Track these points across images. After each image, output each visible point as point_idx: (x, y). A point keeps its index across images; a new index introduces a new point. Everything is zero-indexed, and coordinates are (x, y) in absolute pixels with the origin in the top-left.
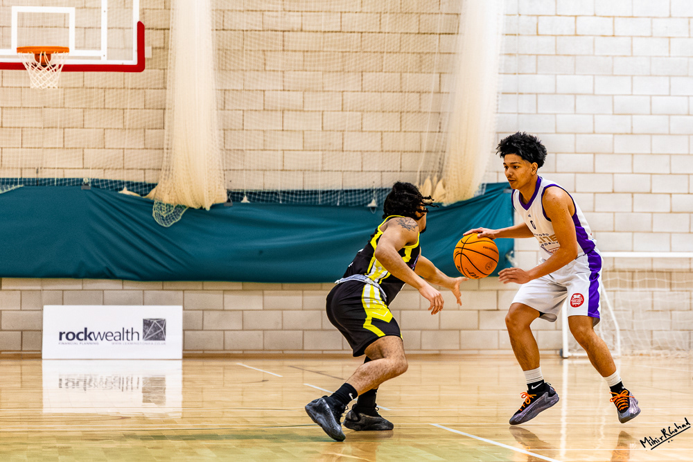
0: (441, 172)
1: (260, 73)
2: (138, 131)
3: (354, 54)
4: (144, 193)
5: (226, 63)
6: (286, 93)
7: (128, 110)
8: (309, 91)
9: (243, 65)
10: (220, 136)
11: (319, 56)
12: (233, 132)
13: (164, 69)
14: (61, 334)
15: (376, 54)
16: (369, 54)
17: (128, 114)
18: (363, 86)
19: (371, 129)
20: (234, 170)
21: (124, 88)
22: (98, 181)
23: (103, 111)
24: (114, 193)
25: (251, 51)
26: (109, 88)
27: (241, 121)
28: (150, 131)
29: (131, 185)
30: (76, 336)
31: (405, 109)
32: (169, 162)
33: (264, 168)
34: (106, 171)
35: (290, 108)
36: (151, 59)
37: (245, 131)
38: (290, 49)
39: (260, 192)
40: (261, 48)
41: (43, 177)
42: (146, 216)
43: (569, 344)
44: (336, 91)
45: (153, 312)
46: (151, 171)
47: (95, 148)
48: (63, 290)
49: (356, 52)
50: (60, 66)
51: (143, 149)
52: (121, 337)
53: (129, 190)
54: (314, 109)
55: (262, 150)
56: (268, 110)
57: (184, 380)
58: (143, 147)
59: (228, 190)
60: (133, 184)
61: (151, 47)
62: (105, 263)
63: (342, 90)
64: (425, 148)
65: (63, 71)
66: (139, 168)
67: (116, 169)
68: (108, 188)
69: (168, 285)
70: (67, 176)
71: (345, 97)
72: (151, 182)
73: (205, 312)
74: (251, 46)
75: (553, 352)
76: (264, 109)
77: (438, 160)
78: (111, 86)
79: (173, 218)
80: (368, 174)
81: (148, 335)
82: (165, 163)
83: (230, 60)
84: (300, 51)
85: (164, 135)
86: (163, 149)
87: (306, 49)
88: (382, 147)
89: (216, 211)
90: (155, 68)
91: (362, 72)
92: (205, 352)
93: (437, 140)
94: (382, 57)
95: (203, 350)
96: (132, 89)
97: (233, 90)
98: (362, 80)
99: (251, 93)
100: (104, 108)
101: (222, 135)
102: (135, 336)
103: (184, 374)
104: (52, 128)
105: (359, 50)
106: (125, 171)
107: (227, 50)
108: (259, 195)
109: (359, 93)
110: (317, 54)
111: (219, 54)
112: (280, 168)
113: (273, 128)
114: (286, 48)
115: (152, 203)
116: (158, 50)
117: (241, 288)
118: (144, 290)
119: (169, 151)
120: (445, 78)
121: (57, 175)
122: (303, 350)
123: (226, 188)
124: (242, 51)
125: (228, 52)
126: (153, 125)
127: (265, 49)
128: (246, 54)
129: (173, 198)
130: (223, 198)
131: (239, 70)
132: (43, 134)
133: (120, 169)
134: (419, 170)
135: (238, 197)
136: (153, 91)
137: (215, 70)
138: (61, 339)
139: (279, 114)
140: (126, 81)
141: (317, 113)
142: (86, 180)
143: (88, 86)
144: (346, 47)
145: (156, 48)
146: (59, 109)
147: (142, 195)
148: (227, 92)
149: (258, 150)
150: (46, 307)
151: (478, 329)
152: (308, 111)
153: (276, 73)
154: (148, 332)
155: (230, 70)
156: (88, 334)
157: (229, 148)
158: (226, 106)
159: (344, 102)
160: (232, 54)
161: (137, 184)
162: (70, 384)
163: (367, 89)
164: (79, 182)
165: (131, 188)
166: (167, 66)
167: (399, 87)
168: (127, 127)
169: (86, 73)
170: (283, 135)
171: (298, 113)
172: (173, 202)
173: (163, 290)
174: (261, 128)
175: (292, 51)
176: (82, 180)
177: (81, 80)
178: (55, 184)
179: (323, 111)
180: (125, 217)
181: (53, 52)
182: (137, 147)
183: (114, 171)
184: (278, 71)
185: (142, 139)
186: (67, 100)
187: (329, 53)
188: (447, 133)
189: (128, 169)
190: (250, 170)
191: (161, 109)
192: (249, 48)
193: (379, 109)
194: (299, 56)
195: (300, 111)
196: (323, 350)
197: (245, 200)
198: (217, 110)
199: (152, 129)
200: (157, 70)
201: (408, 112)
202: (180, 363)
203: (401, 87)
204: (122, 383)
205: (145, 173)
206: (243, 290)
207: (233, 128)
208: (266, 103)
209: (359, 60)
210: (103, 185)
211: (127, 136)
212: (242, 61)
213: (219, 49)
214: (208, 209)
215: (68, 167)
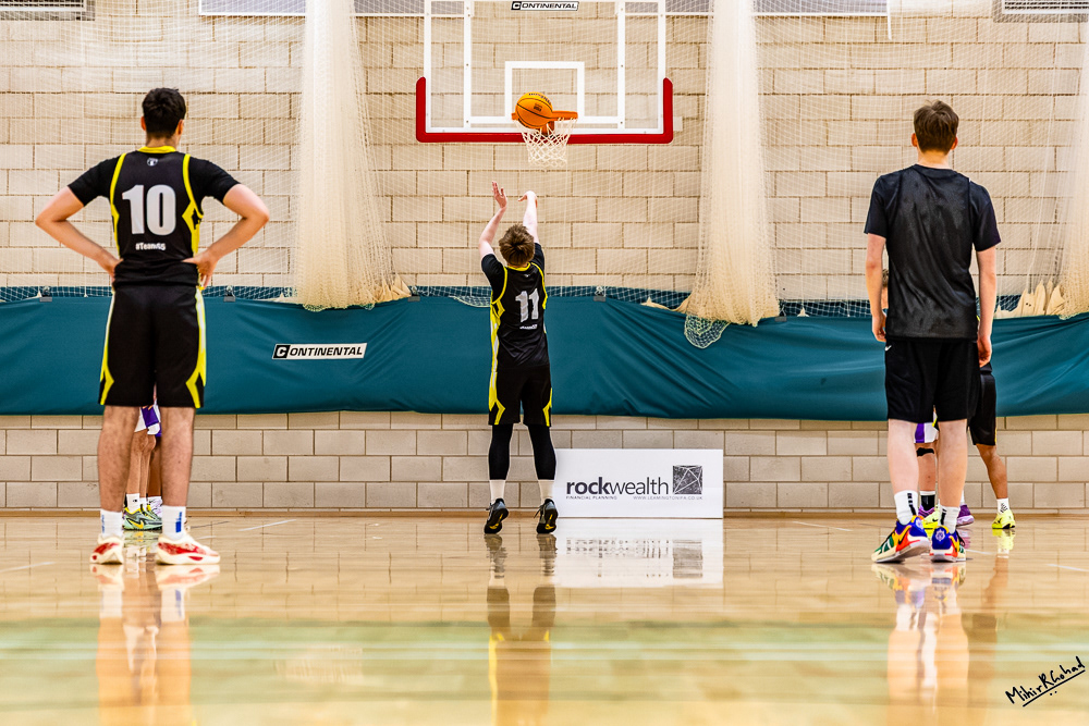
0: (1058, 276)
1: (820, 150)
2: (666, 225)
4: (673, 305)
5: (777, 136)
6: (855, 174)
7: (653, 199)
9: (798, 139)
10: (770, 230)
11: (897, 126)
12: (787, 225)
13: (698, 146)
15: (971, 123)
17: (653, 203)
20: (788, 274)
21: (648, 170)
22: (614, 290)
23: (621, 200)
24: (635, 305)
25: (809, 120)
26: (629, 171)
27: (798, 212)
28: (681, 224)
29: (656, 295)
31: (1010, 194)
32: (705, 264)
33: (827, 272)
34: (625, 277)
35: (860, 193)
36: (683, 131)
37: (802, 225)
38: (859, 117)
39: (822, 303)
40: (822, 117)
42: (677, 334)
45: (686, 457)
46: (682, 276)
47: (611, 248)
48: (571, 430)
50: (565, 136)
51: (671, 248)
53: (654, 301)
55: (824, 249)
56: (831, 197)
58: (672, 246)
59: (780, 300)
60: (659, 294)
61: (681, 117)
62: (623, 395)
64: (1036, 244)
66: (667, 273)
67: (638, 274)
68: (627, 299)
69: (704, 424)
70: (576, 284)
72: (682, 291)
73: (752, 459)
74: (809, 114)
76: (827, 196)
77: (1054, 260)
78: (631, 169)
79: (711, 338)
81: (680, 487)
82: (700, 267)
83: (783, 133)
84: (872, 120)
85: (698, 230)
86: (697, 248)
87: (880, 118)
89: (764, 327)
90: (687, 145)
92: (753, 510)
93: (1053, 234)
94: (980, 127)
95: (751, 508)
96: (657, 171)
97: (787, 171)
99: (808, 175)
100: (623, 197)
101: (773, 230)
103: (725, 539)
104: (557, 222)
106: (650, 277)
107: (778, 120)
108: (821, 307)
110: (894, 123)
111: (768, 125)
112: (847, 271)
113: (839, 220)
114: (853, 117)
115: (684, 317)
116: (690, 122)
117: (798, 428)
118: (673, 430)
119: (705, 251)
120: (1062, 152)
121: (563, 282)
122: (879, 508)
123: (779, 297)
124: (798, 122)
125: (780, 122)
126: (684, 217)
127: (827, 117)
128: (803, 124)
129: (711, 312)
130: (775, 311)
131: (793, 146)
132: (546, 230)
133: (642, 274)
134: (1028, 273)
135: (793, 310)
136: (684, 174)
137: (763, 145)
139: (846, 202)
140: (650, 161)
142: (599, 289)
143: (602, 168)
145: (688, 118)
146: (565, 199)
147: (671, 308)
148: (778, 174)
149: (819, 248)
153: (841, 149)
154: (679, 484)
155: (783, 146)
157: (781, 246)
158: (778, 191)
160: (785, 125)
161: (664, 293)
164: (591, 291)
165: (657, 298)
166: (702, 140)
167: (1002, 165)
168: (651, 221)
170: (851, 229)
172: (711, 316)
173: (698, 430)
174: (823, 220)
175: (862, 120)
176: (594, 289)
177: (594, 161)
178: (561, 293)
180: (649, 336)
181: (557, 119)
182: (664, 246)
183: (635, 277)
184: (844, 146)
185: (671, 235)
186: (575, 187)
188: (1065, 223)
189: (653, 274)
190: (809, 274)
191: (695, 197)
192: (806, 117)
194: (871, 126)
197: (803, 313)
198: (766, 197)
199: (683, 222)
200: (690, 147)
201: (1013, 198)
202: (721, 522)
203: (1005, 165)
205: (674, 280)
206: (800, 430)
207: (787, 220)
208: (829, 187)
211: (651, 231)
212: (798, 133)
213: (768, 119)
214: (755, 325)
215: (577, 272)
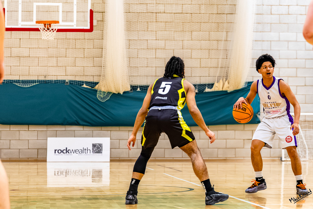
0: (227, 76)
1: (145, 32)
2: (91, 58)
3: (188, 23)
4: (93, 86)
5: (130, 27)
6: (157, 41)
7: (86, 49)
8: (168, 40)
9: (138, 28)
10: (127, 61)
11: (172, 24)
12: (133, 59)
13: (102, 30)
14: (55, 150)
15: (198, 23)
16: (195, 23)
17: (86, 51)
18: (192, 37)
19: (196, 57)
20: (134, 76)
21: (84, 39)
22: (72, 81)
23: (75, 49)
24: (79, 87)
25: (141, 22)
26: (78, 39)
27: (137, 54)
28: (96, 58)
29: (87, 83)
30: (62, 151)
31: (211, 48)
32: (104, 72)
33: (147, 75)
34: (76, 76)
35: (159, 48)
36: (97, 26)
37: (138, 59)
38: (159, 21)
39: (145, 86)
40: (146, 21)
41: (48, 79)
42: (94, 97)
43: (285, 155)
44: (180, 40)
45: (97, 140)
46: (96, 76)
47: (71, 66)
48: (56, 131)
49: (189, 22)
50: (55, 30)
51: (92, 67)
52: (82, 152)
53: (86, 85)
54: (170, 48)
55: (146, 67)
56: (149, 49)
57: (110, 171)
58: (93, 66)
59: (131, 85)
60: (88, 83)
61: (96, 21)
62: (75, 118)
63: (183, 39)
64: (220, 66)
65: (57, 32)
66: (91, 75)
67: (81, 76)
68: (77, 84)
69: (103, 128)
70: (59, 79)
71: (184, 43)
72: (96, 82)
73: (120, 140)
74: (141, 20)
75: (277, 158)
76: (147, 48)
77: (226, 71)
78: (78, 38)
79: (106, 98)
80: (194, 77)
81: (95, 151)
82: (102, 73)
83: (132, 26)
84: (163, 22)
85: (102, 61)
86: (102, 66)
87: (166, 21)
88: (200, 65)
89: (125, 95)
90: (98, 30)
91: (192, 31)
92: (120, 158)
93: (226, 62)
94: (201, 25)
95: (119, 158)
96: (88, 39)
97: (133, 40)
98: (192, 35)
99: (141, 41)
100: (75, 48)
101: (128, 60)
102: (89, 151)
103: (110, 169)
104: (52, 57)
105: (190, 21)
106: (85, 77)
107: (131, 21)
108: (145, 87)
109: (190, 41)
110: (171, 23)
111: (127, 23)
112: (154, 75)
113: (151, 57)
114: (157, 21)
115: (97, 91)
116: (100, 22)
118: (93, 131)
119: (104, 67)
120: (229, 34)
121: (54, 78)
122: (164, 157)
123: (130, 84)
124: (138, 23)
125: (131, 22)
127: (148, 21)
128: (139, 23)
129: (106, 89)
130: (129, 89)
131: (136, 31)
132: (48, 60)
133: (82, 76)
134: (217, 76)
135: (135, 88)
136: (97, 40)
137: (125, 30)
138: (55, 153)
139: (154, 51)
140: (85, 36)
141: (171, 50)
142: (67, 81)
143: (68, 38)
144: (184, 20)
145: (99, 21)
146: (55, 49)
147: (92, 88)
148: (130, 41)
149: (144, 67)
150: (48, 138)
151: (244, 148)
152: (167, 49)
153: (153, 32)
154: (94, 150)
155: (132, 31)
156: (67, 150)
157: (131, 66)
158: (130, 47)
159: (184, 45)
160: (133, 24)
161: (90, 82)
162: (59, 174)
163: (194, 39)
164: (64, 82)
165: (87, 84)
166: (104, 28)
167: (208, 38)
168: (85, 57)
169: (67, 32)
170: (156, 60)
171: (163, 50)
172: (106, 91)
173: (101, 130)
174: (146, 57)
175: (160, 22)
176: (65, 81)
177: (65, 35)
178: (53, 82)
179: (174, 49)
180: (84, 97)
181: (52, 23)
182: (90, 66)
183: (80, 77)
184: (153, 31)
185: (92, 62)
186: (58, 45)
187: (176, 23)
188: (230, 59)
189: (86, 76)
190: (141, 76)
191: (101, 48)
192: (140, 21)
193: (199, 48)
194: (163, 24)
195: (164, 49)
196: (173, 158)
197: (139, 89)
198: (126, 49)
199: (97, 57)
200: (99, 31)
201: (212, 49)
202: (109, 164)
203: (209, 38)
204: (83, 173)
205: (93, 78)
207: (133, 57)
208: (148, 45)
209: (190, 26)
210: (74, 83)
211: (85, 61)
212: (138, 26)
213: (127, 21)
214: (122, 94)
215: (59, 75)
